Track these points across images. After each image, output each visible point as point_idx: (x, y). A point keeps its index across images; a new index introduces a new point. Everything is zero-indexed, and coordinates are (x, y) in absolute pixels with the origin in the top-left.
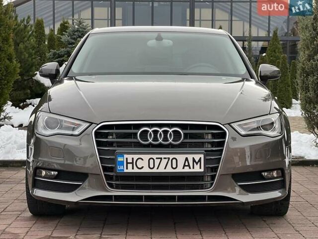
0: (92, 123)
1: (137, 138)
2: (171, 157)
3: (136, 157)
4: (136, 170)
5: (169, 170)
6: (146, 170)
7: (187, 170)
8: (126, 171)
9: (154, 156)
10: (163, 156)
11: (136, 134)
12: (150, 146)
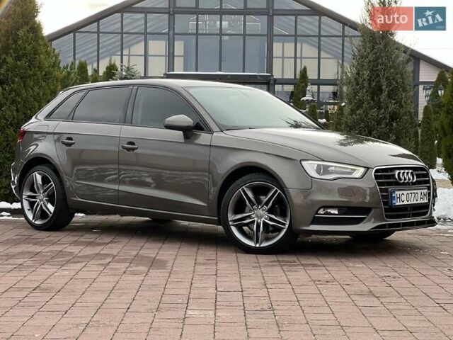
0: (368, 168)
1: (395, 179)
2: (416, 191)
3: (401, 192)
4: (401, 203)
5: (415, 202)
6: (406, 203)
7: (422, 201)
8: (397, 204)
9: (409, 192)
10: (412, 192)
11: (394, 175)
12: (404, 184)
